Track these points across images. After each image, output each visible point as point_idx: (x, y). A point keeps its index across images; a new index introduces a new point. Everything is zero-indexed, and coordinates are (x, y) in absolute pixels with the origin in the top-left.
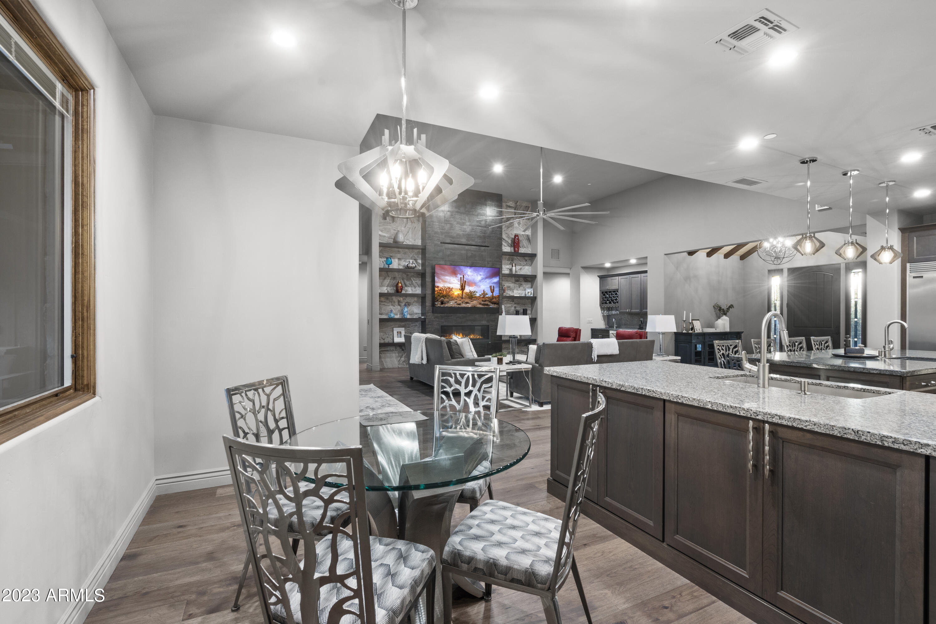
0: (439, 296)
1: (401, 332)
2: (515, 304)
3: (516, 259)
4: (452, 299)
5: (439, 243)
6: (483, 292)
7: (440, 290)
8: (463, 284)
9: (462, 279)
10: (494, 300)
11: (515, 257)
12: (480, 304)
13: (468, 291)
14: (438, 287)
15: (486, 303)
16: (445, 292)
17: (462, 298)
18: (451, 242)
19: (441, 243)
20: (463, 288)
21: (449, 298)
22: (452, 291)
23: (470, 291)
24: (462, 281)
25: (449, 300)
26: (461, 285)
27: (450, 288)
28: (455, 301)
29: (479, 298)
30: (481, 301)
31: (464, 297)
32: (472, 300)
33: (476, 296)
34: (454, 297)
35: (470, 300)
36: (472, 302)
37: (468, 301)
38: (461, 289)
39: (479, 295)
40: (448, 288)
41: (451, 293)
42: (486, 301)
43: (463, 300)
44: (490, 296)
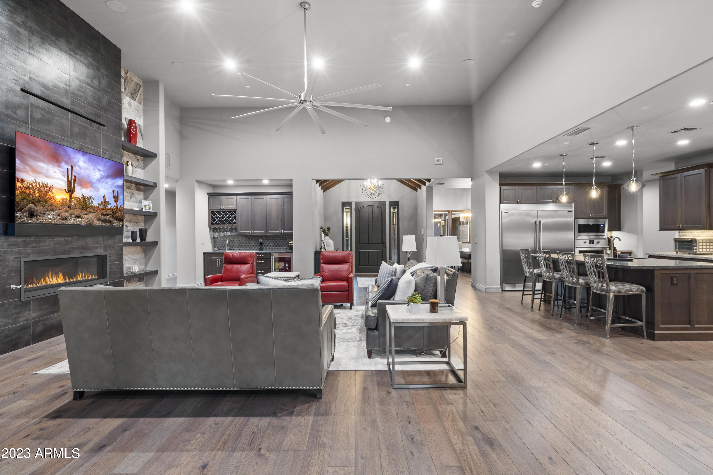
0: (23, 198)
4: (52, 207)
5: (19, 91)
6: (103, 200)
7: (28, 188)
8: (71, 181)
9: (70, 171)
10: (117, 214)
12: (99, 219)
13: (80, 196)
14: (22, 181)
15: (108, 218)
16: (37, 193)
17: (70, 207)
19: (22, 90)
20: (70, 190)
21: (47, 205)
22: (53, 193)
23: (83, 196)
24: (70, 176)
25: (45, 210)
26: (68, 183)
27: (49, 186)
28: (57, 212)
29: (98, 210)
30: (100, 215)
31: (72, 206)
32: (86, 212)
33: (92, 206)
34: (55, 203)
35: (82, 211)
36: (86, 217)
37: (79, 213)
38: (69, 191)
39: (97, 205)
40: (43, 186)
41: (51, 197)
42: (107, 215)
43: (72, 210)
44: (112, 207)
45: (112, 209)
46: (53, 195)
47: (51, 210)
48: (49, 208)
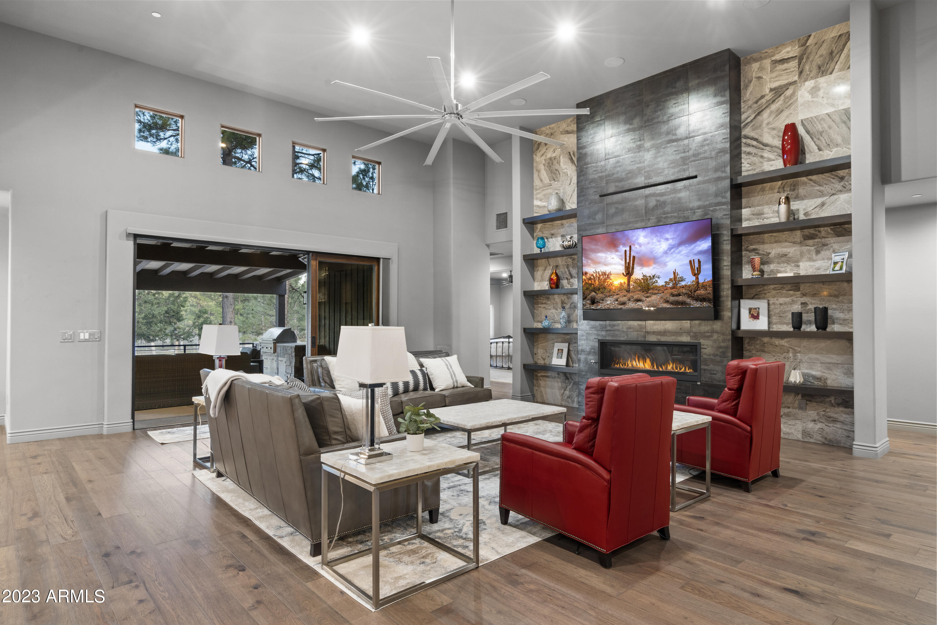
0: (587, 289)
1: (562, 350)
2: (804, 295)
3: (805, 184)
4: (611, 293)
5: (597, 197)
7: (590, 279)
8: (629, 263)
9: (628, 253)
10: (702, 292)
11: (804, 179)
12: (667, 302)
13: (640, 277)
14: (586, 273)
15: (680, 298)
16: (597, 282)
17: (628, 291)
18: (618, 190)
19: (601, 196)
20: (629, 272)
21: (606, 291)
22: (611, 280)
23: (644, 276)
24: (628, 258)
25: (604, 296)
26: (625, 266)
27: (607, 273)
28: (615, 297)
29: (665, 290)
30: (668, 296)
31: (631, 290)
32: (648, 295)
33: (656, 286)
34: (613, 289)
35: (643, 294)
36: (648, 299)
37: (639, 296)
38: (627, 274)
39: (664, 284)
40: (602, 275)
41: (609, 283)
42: (680, 295)
43: (631, 294)
44: (689, 283)
45: (689, 286)
46: (611, 281)
47: (609, 296)
48: (608, 294)
